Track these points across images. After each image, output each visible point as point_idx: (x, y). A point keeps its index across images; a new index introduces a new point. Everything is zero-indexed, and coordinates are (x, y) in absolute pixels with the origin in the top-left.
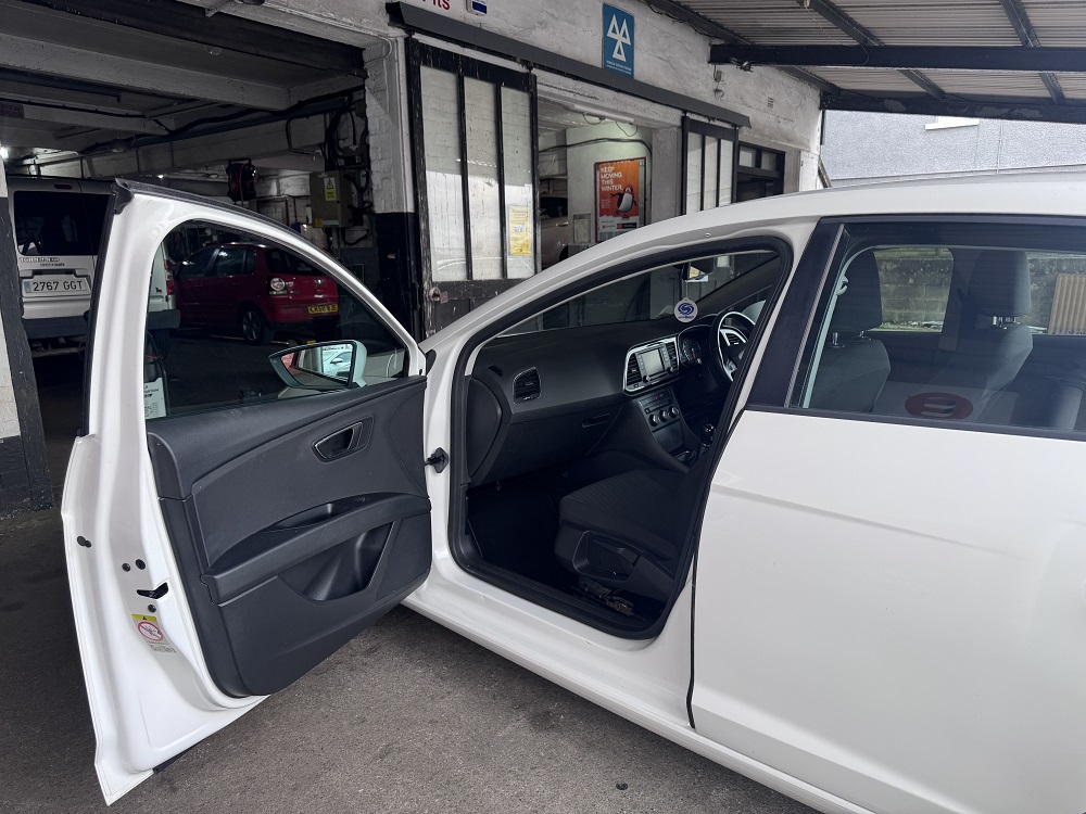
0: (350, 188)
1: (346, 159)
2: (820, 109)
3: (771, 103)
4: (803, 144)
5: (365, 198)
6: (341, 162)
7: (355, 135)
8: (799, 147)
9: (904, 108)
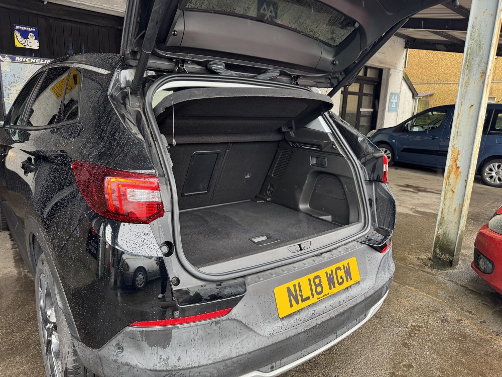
2: (405, 48)
4: (391, 65)
8: (389, 67)
9: (445, 49)
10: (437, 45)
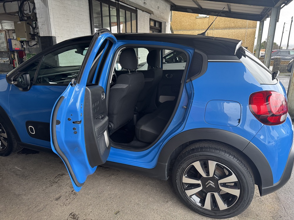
0: (30, 27)
1: (27, 17)
2: (171, 10)
3: (158, 8)
5: (35, 31)
6: (26, 18)
7: (30, 9)
8: (166, 21)
9: (192, 12)
10: (188, 9)
